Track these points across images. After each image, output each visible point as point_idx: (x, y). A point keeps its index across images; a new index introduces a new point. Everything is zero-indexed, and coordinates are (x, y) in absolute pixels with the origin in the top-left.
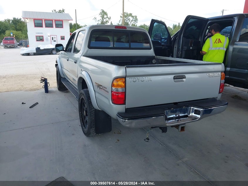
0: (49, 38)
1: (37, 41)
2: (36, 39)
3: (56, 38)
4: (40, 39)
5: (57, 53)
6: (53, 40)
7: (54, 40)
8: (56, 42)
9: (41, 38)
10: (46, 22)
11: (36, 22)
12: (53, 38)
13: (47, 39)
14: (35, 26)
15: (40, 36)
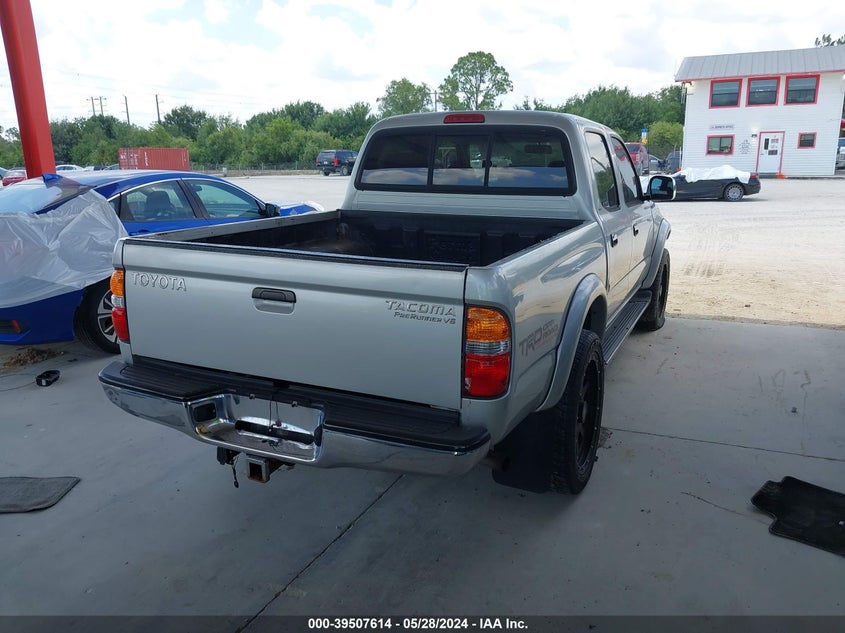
0: (754, 141)
1: (709, 152)
2: (708, 145)
3: (780, 142)
4: (721, 146)
5: (744, 197)
6: (766, 147)
7: (770, 148)
8: (778, 155)
9: (726, 143)
10: (752, 86)
11: (718, 88)
12: (767, 141)
13: (745, 147)
14: (714, 104)
15: (721, 137)
